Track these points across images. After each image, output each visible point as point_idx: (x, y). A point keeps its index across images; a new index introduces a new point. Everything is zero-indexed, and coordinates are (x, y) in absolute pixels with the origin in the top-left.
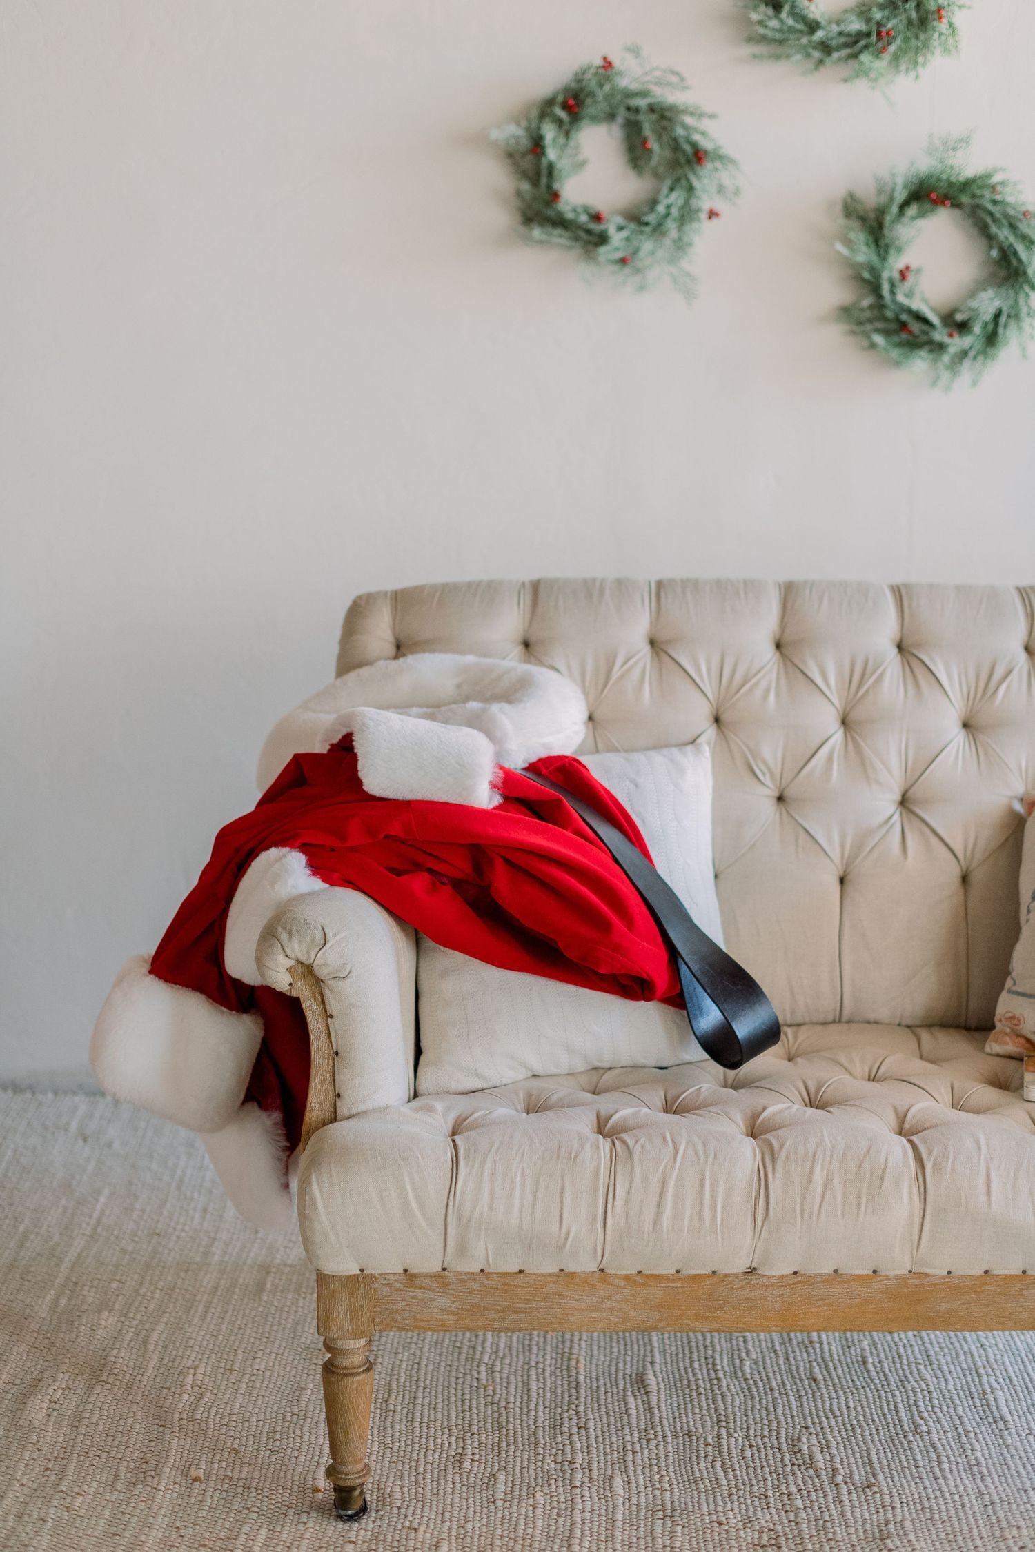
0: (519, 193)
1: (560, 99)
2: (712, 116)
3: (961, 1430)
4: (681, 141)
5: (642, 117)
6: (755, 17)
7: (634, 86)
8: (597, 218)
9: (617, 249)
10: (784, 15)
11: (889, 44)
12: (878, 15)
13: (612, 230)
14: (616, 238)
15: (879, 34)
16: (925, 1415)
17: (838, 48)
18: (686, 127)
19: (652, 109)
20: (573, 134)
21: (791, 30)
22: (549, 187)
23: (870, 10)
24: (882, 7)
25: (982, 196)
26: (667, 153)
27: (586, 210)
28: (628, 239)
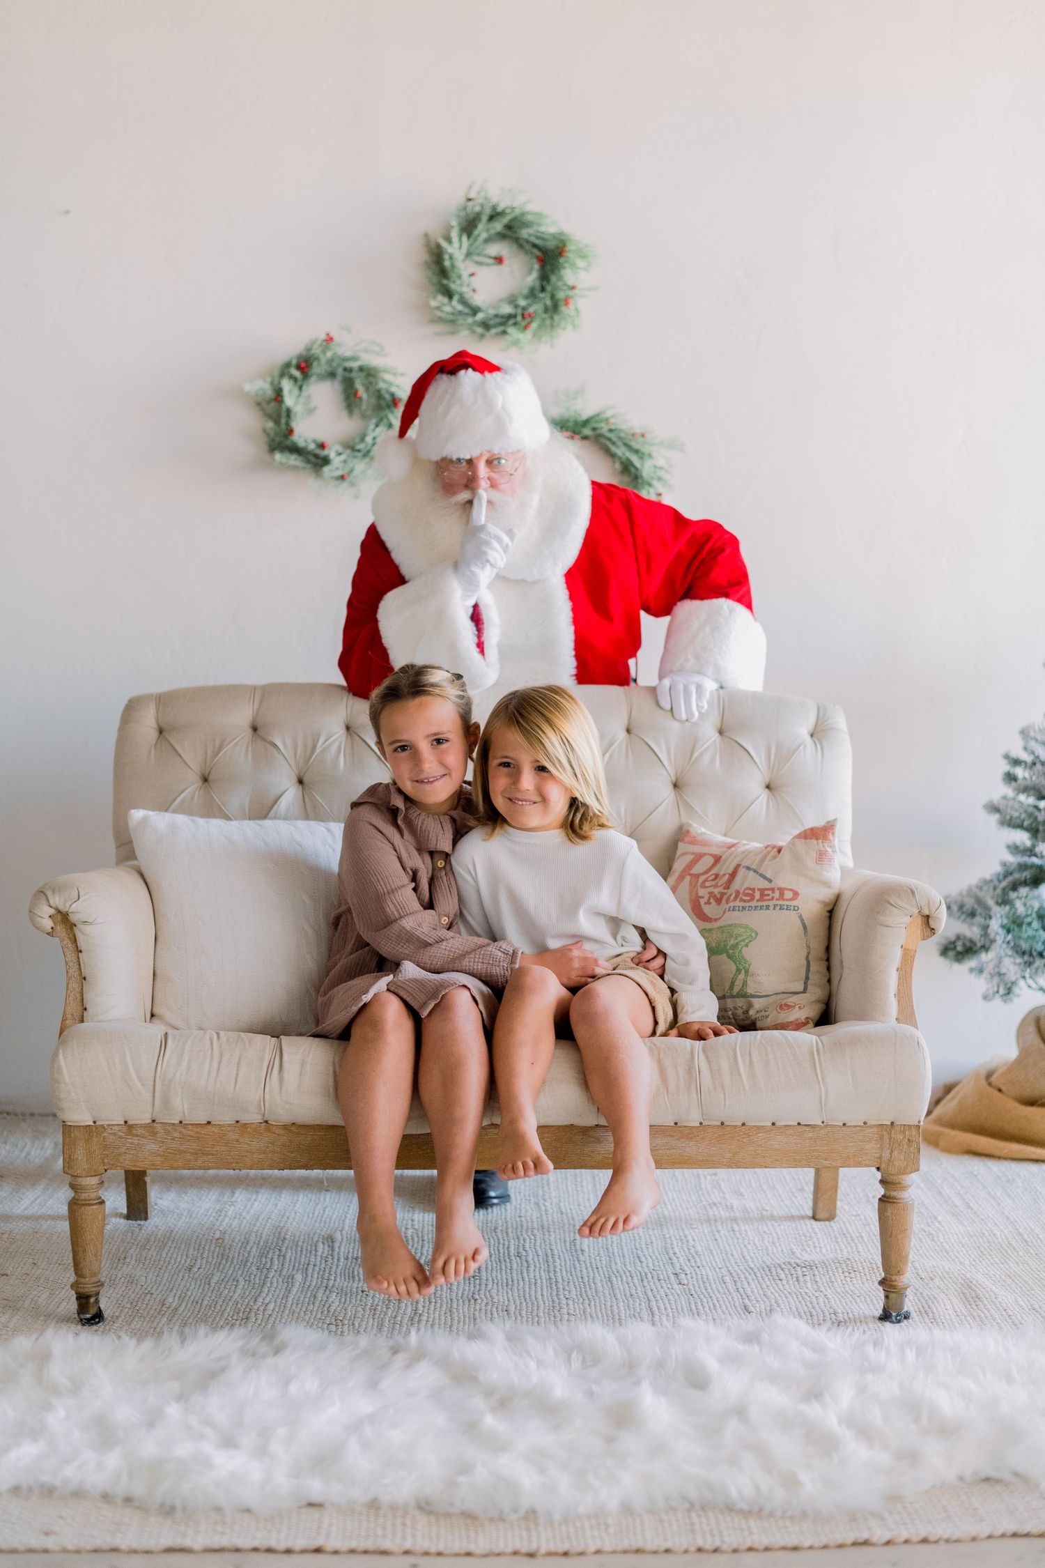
0: (264, 431)
1: (294, 362)
2: (402, 375)
3: (550, 1255)
4: (383, 392)
5: (353, 375)
6: (434, 303)
7: (348, 354)
8: (322, 446)
9: (337, 469)
10: (455, 302)
11: (531, 322)
12: (522, 303)
13: (332, 455)
14: (336, 461)
15: (523, 316)
16: (528, 1249)
17: (495, 326)
18: (384, 381)
19: (361, 369)
20: (304, 388)
21: (460, 313)
22: (287, 424)
23: (516, 300)
24: (526, 297)
25: (601, 428)
26: (373, 401)
27: (314, 441)
28: (345, 462)
